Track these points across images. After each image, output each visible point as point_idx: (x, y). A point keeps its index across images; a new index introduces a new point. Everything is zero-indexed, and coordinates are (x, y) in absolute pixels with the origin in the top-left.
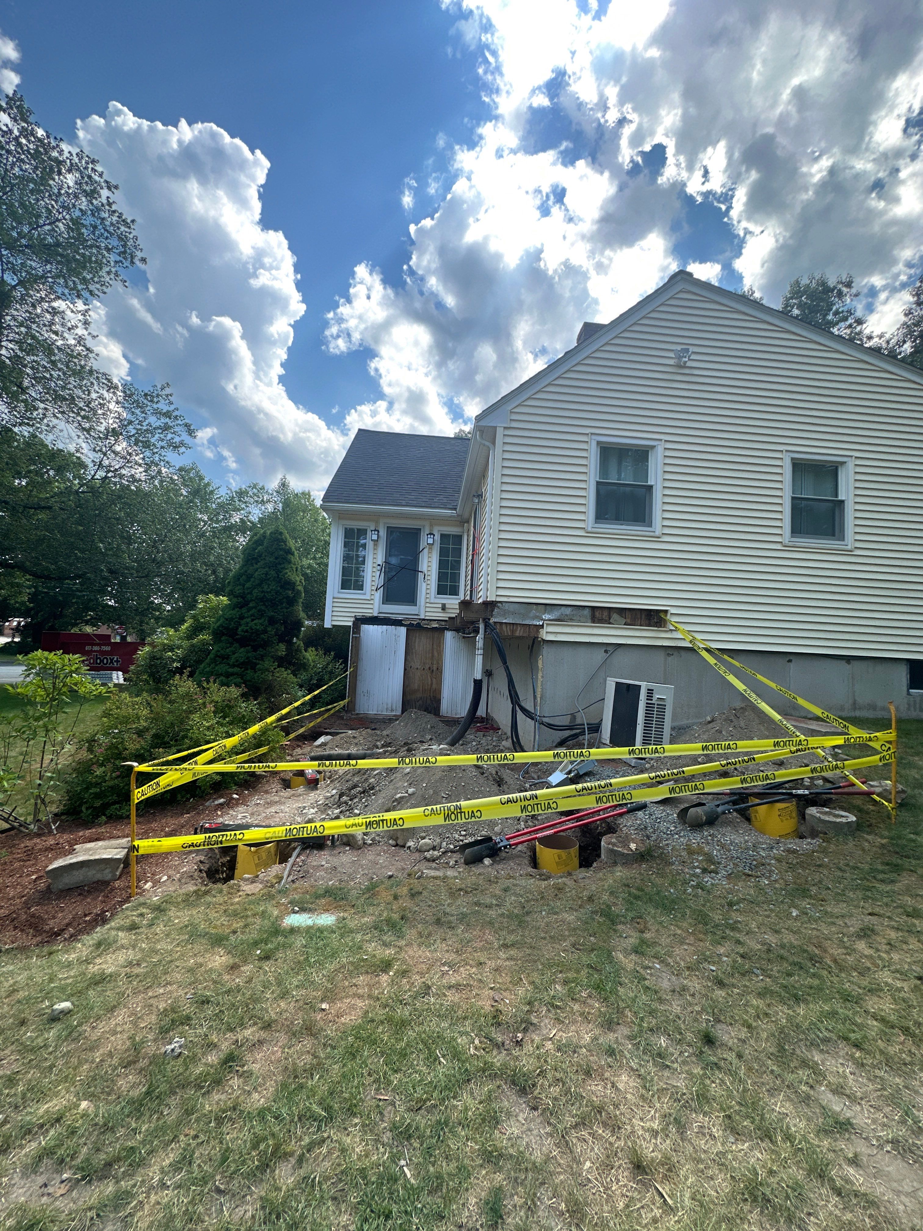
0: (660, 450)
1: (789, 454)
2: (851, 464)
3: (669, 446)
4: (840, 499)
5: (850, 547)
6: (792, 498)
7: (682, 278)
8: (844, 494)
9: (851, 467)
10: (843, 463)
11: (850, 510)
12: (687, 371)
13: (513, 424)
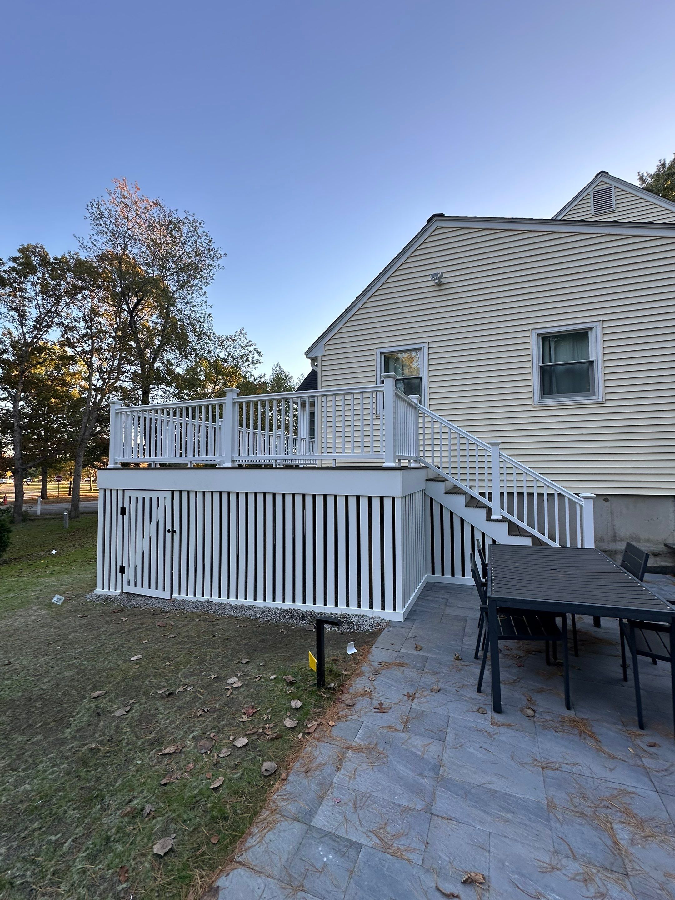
0: (426, 349)
1: (534, 331)
2: (599, 327)
3: (432, 345)
4: (591, 359)
5: (601, 400)
6: (541, 367)
7: (436, 220)
8: (594, 355)
9: (599, 331)
10: (591, 328)
11: (600, 367)
12: (444, 287)
13: (327, 353)
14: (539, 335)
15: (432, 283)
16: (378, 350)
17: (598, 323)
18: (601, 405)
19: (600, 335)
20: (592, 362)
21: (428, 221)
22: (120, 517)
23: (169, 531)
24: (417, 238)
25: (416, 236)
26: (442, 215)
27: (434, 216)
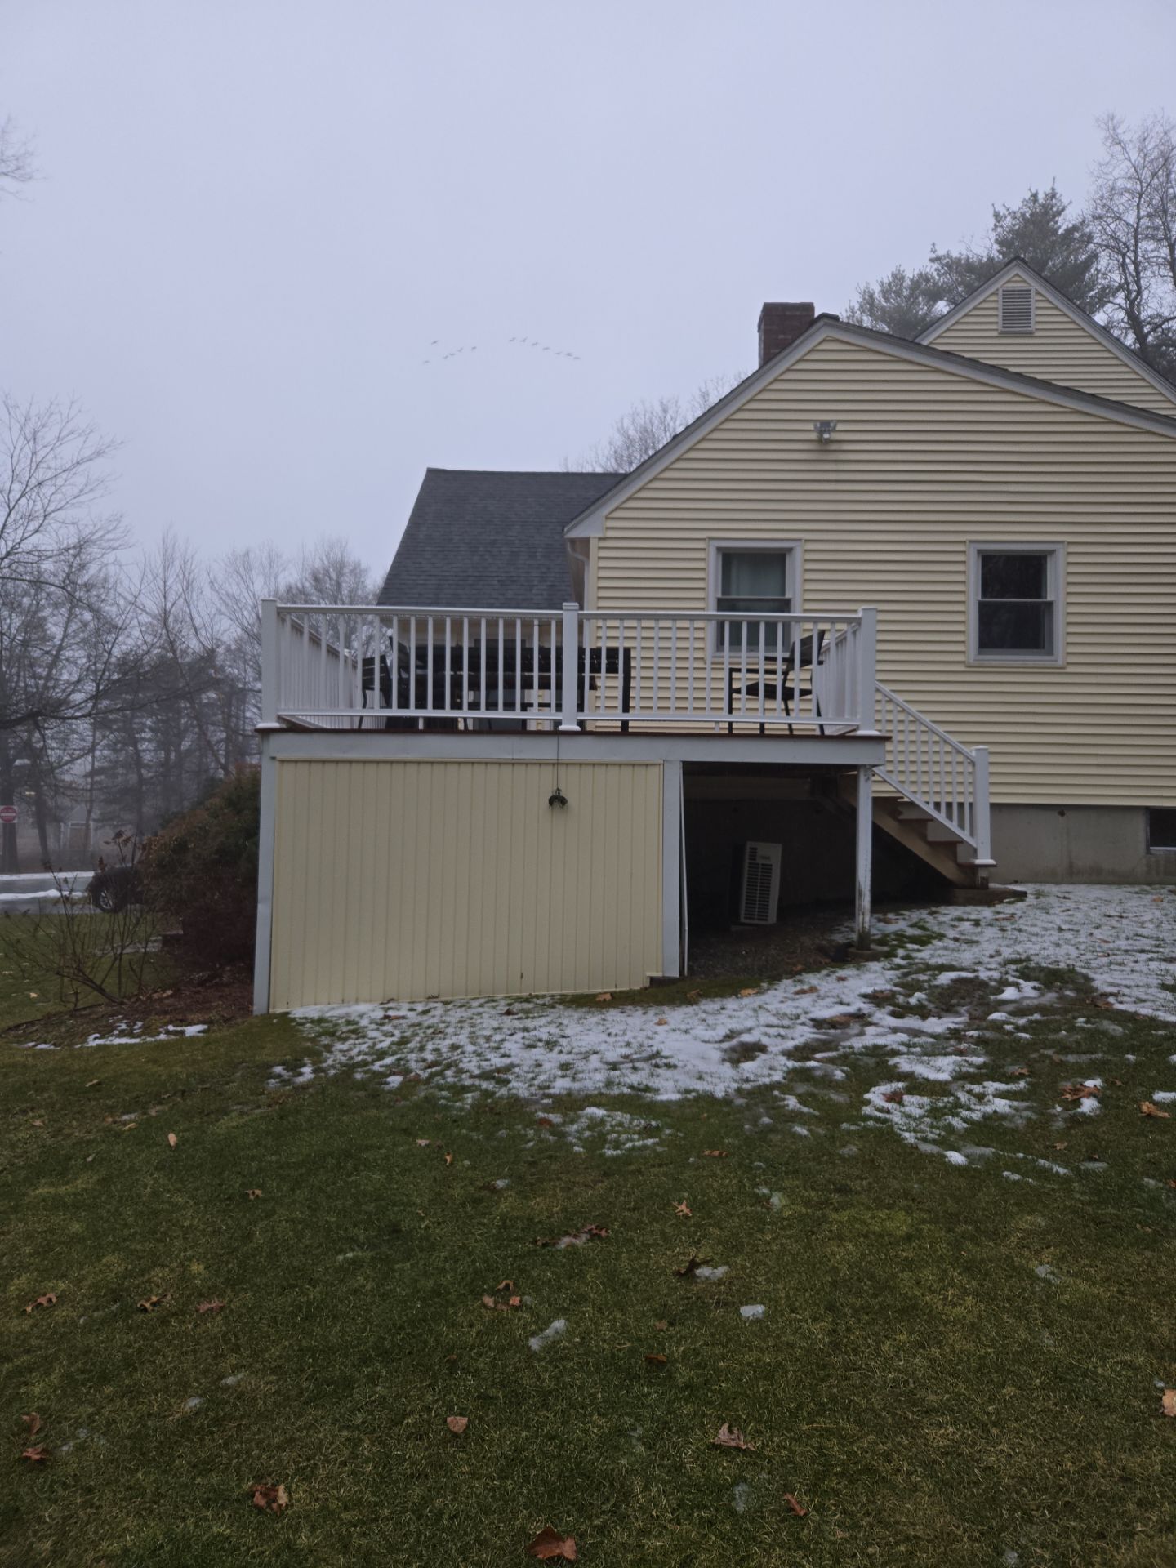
0: (800, 552)
1: (973, 545)
2: (1064, 552)
3: (810, 546)
4: (1049, 599)
5: (1060, 663)
6: (980, 603)
7: (826, 324)
8: (1053, 593)
9: (1061, 557)
10: (1052, 552)
11: (1060, 613)
12: (834, 447)
13: (610, 534)
14: (979, 551)
15: (812, 436)
16: (711, 542)
17: (1060, 546)
18: (1060, 670)
19: (1063, 563)
20: (1051, 604)
26: (836, 318)
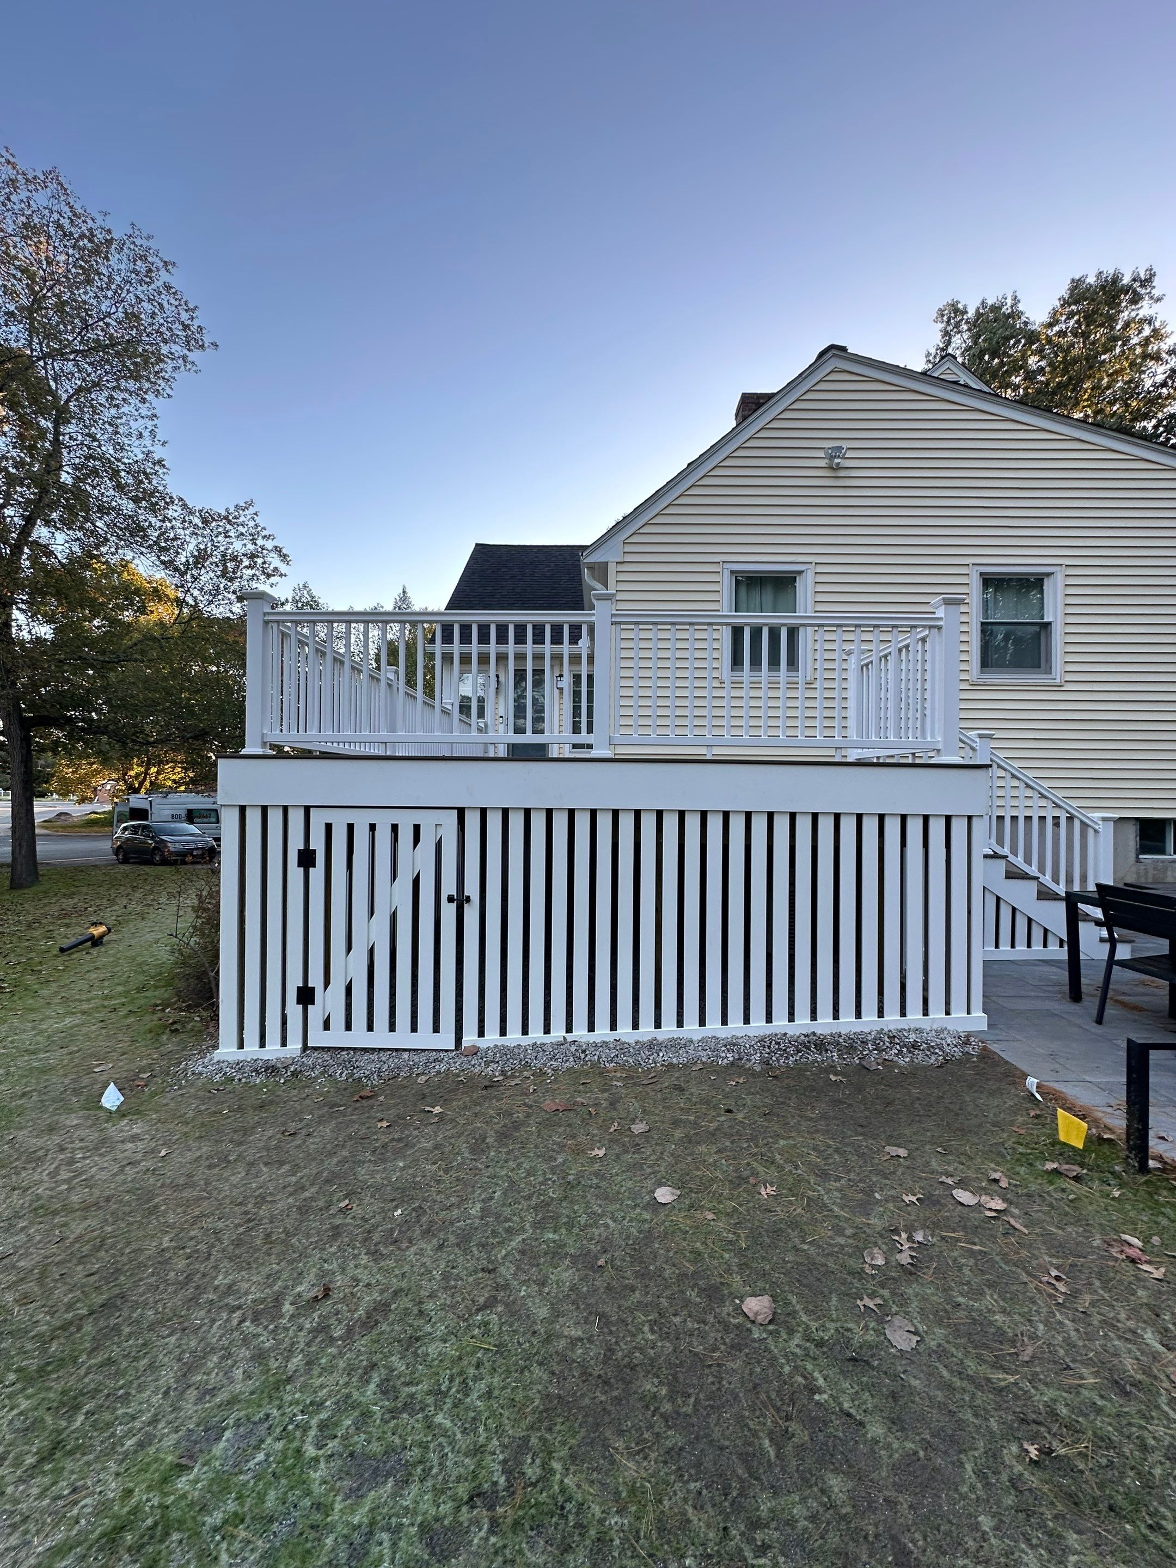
0: (809, 575)
1: (977, 568)
2: (1060, 574)
3: (820, 569)
4: (1046, 620)
5: (1058, 681)
6: (982, 624)
7: (834, 355)
8: (1051, 613)
9: (1059, 579)
10: (1049, 574)
11: (1058, 634)
12: (842, 473)
13: (629, 558)
14: (981, 574)
15: (823, 463)
16: (726, 565)
17: (1058, 568)
18: (1058, 688)
19: (1060, 585)
20: (1049, 624)
21: (821, 354)
22: (295, 873)
23: (451, 899)
24: (800, 379)
25: (800, 375)
26: (844, 349)
27: (832, 347)
